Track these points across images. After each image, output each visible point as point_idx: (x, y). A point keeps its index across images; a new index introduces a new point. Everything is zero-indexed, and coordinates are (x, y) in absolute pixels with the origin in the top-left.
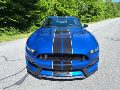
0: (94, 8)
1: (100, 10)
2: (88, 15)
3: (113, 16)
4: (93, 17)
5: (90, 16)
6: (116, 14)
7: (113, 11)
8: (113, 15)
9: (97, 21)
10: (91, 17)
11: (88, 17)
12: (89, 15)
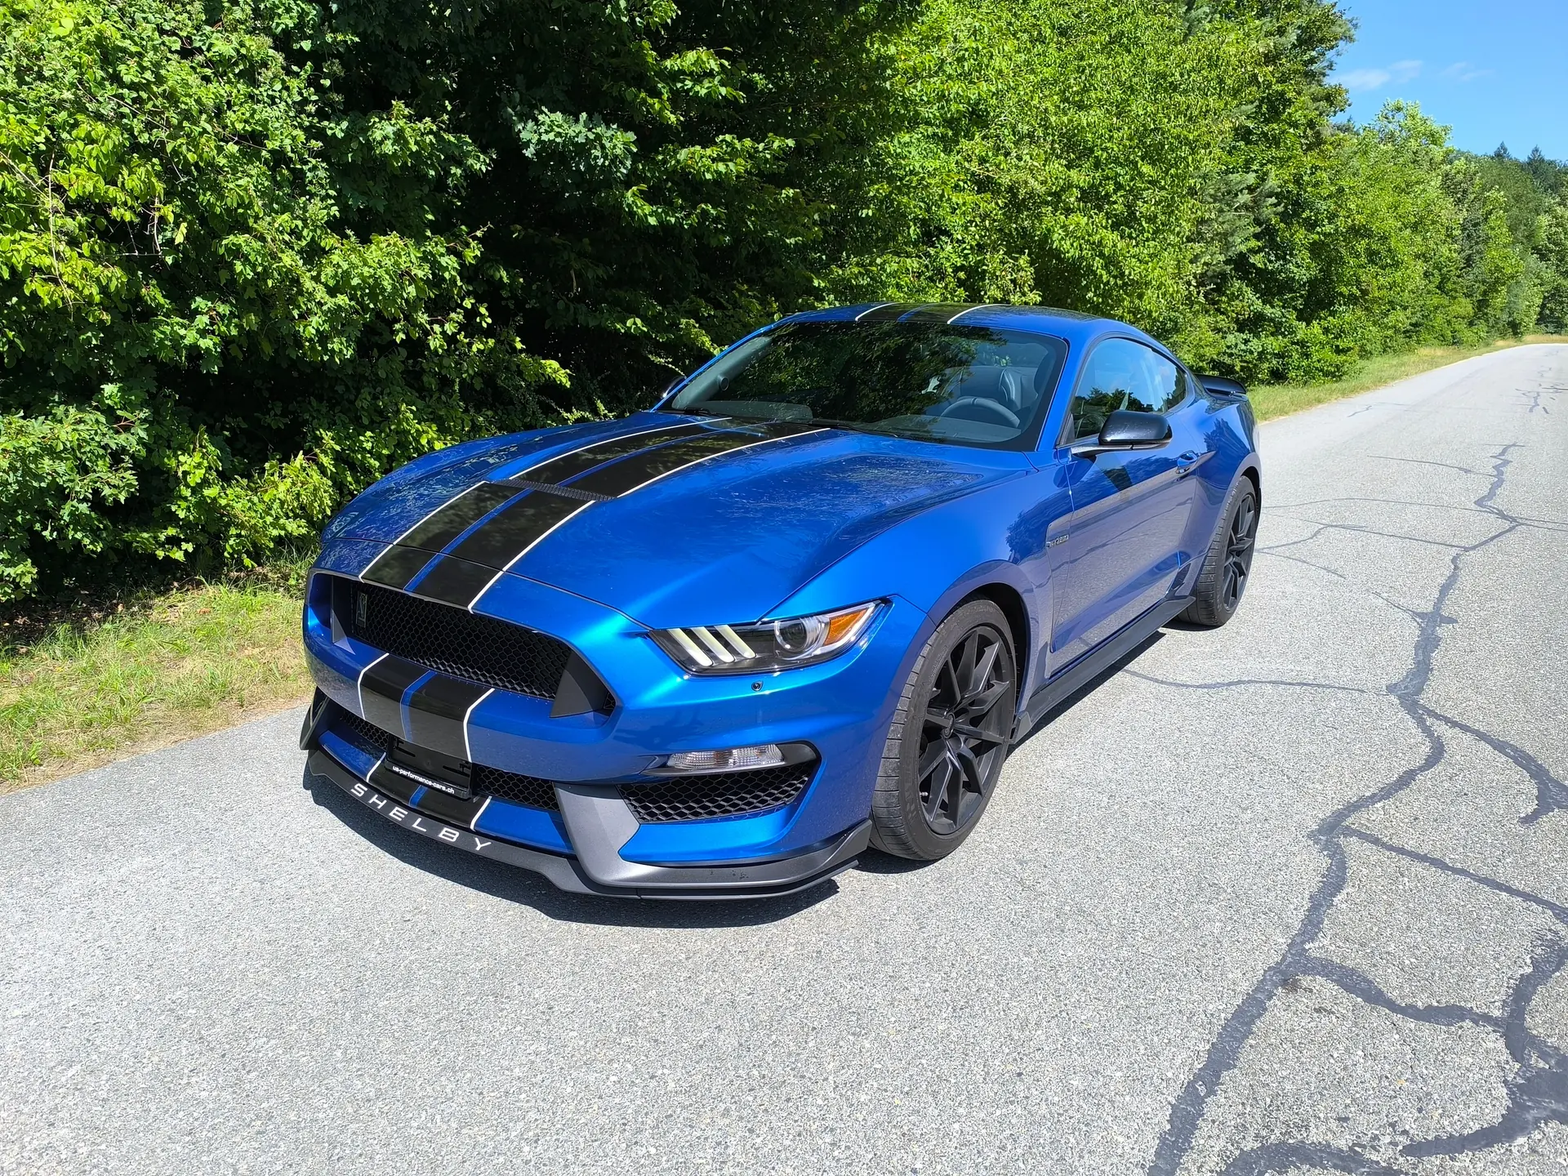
0: (1311, 225)
1: (1372, 255)
2: (1250, 301)
3: (1461, 326)
4: (1302, 330)
5: (1268, 311)
6: (1499, 300)
7: (1469, 261)
8: (1465, 307)
9: (1335, 374)
10: (1278, 329)
11: (1252, 324)
12: (1258, 305)
